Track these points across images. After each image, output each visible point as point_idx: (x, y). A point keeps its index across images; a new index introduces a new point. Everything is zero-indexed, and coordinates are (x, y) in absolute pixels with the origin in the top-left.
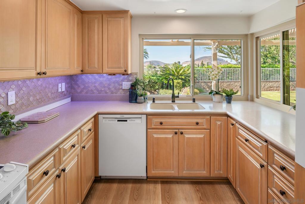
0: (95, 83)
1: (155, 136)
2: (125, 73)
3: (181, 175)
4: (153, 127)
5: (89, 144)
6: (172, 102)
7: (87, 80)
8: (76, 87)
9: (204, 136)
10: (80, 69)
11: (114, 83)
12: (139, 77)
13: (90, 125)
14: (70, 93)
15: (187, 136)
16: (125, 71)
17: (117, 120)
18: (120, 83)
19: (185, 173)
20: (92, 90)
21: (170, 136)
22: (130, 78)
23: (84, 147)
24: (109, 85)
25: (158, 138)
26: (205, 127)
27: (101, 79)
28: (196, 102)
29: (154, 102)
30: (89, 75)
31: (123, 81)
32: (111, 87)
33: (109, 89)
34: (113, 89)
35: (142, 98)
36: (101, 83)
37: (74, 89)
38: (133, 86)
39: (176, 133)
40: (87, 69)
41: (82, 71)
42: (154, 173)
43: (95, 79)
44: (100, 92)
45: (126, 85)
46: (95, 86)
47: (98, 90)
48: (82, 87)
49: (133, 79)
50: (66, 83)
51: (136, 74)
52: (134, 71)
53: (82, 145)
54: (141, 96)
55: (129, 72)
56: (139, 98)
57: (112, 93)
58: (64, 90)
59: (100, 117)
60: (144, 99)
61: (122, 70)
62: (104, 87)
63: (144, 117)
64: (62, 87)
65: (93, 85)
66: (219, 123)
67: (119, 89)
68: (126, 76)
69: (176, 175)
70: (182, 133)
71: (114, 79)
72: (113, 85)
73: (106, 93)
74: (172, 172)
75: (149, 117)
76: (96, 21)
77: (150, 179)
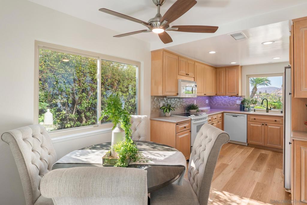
0: (222, 100)
1: (252, 125)
2: (237, 96)
3: (266, 145)
4: (250, 120)
5: (220, 123)
6: (267, 112)
7: (218, 99)
8: (212, 102)
9: (280, 128)
10: (215, 94)
11: (232, 101)
12: (246, 98)
13: (220, 115)
14: (210, 105)
15: (269, 127)
16: (237, 94)
17: (232, 116)
18: (235, 101)
19: (268, 145)
20: (220, 104)
21: (260, 126)
22: (241, 99)
23: (219, 122)
24: (229, 102)
25: (253, 126)
26: (281, 123)
27: (225, 99)
29: (255, 111)
30: (219, 96)
31: (237, 100)
32: (230, 103)
33: (229, 104)
34: (231, 104)
36: (225, 101)
37: (212, 103)
38: (243, 103)
39: (263, 124)
40: (218, 94)
41: (216, 94)
42: (250, 142)
43: (222, 98)
44: (224, 105)
45: (239, 102)
46: (222, 102)
47: (223, 104)
48: (215, 102)
49: (242, 99)
50: (209, 100)
51: (244, 97)
52: (243, 95)
53: (218, 121)
54: (247, 107)
55: (240, 95)
56: (245, 108)
57: (231, 106)
58: (208, 103)
59: (225, 114)
60: (249, 109)
61: (236, 94)
62: (227, 103)
64: (207, 101)
65: (221, 102)
67: (235, 104)
68: (239, 97)
69: (263, 145)
70: (266, 125)
71: (232, 99)
72: (231, 102)
73: (228, 106)
74: (261, 143)
75: (248, 115)
76: (223, 71)
77: (249, 145)
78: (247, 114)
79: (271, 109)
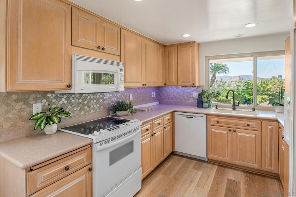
0: (173, 92)
1: (213, 130)
2: (193, 86)
3: (234, 163)
4: (212, 123)
5: (169, 128)
6: (233, 109)
7: (168, 91)
8: (162, 95)
9: (255, 136)
10: (164, 83)
11: (186, 93)
12: (205, 89)
13: (169, 117)
14: (158, 98)
15: (239, 134)
16: (193, 84)
17: (186, 116)
18: (191, 93)
19: (238, 162)
20: (171, 98)
21: (225, 132)
22: (199, 90)
23: (165, 128)
24: (183, 94)
25: (215, 132)
26: (256, 129)
27: (178, 90)
28: (256, 111)
29: (217, 108)
30: (169, 87)
31: (193, 91)
32: (184, 96)
33: (183, 97)
34: (186, 97)
35: (207, 104)
36: (178, 93)
37: (161, 96)
38: (201, 95)
39: (230, 130)
40: (168, 83)
41: (165, 84)
42: (212, 156)
43: (174, 90)
44: (177, 99)
45: (195, 95)
46: (174, 95)
47: (175, 98)
48: (166, 95)
50: (156, 92)
51: (203, 87)
52: (201, 84)
53: (164, 126)
54: (206, 103)
55: (197, 85)
56: (204, 104)
57: (185, 100)
58: (154, 96)
59: (176, 113)
60: (209, 105)
61: (191, 84)
62: (180, 96)
63: (205, 116)
64: (154, 94)
65: (173, 94)
66: (270, 127)
67: (190, 97)
68: (195, 88)
69: (230, 162)
70: (235, 131)
71: (187, 90)
72: (186, 94)
73: (181, 100)
74: (227, 159)
76: (174, 51)
77: (210, 161)
78: (207, 115)
79: (238, 106)
